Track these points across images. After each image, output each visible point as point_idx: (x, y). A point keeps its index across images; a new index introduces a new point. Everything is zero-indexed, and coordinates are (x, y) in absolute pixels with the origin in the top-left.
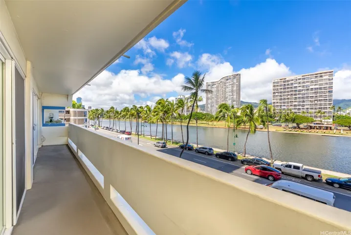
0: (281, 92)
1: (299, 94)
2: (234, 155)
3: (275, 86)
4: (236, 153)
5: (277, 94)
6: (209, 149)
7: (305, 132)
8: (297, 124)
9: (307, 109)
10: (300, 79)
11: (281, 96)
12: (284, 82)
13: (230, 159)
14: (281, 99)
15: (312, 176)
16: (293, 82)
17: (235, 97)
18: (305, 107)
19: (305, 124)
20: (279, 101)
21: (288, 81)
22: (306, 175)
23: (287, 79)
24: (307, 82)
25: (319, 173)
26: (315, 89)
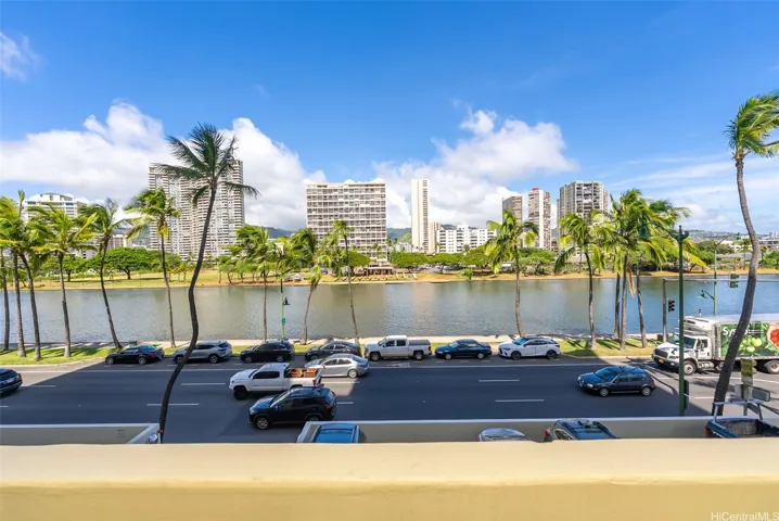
0: (320, 211)
1: (346, 216)
2: (288, 346)
3: (309, 197)
4: (291, 341)
5: (314, 213)
6: (220, 346)
7: (364, 281)
8: (352, 268)
9: (358, 241)
10: (346, 190)
11: (320, 217)
12: (325, 191)
13: (280, 358)
14: (320, 224)
15: (421, 352)
16: (336, 193)
17: (232, 212)
18: (355, 239)
19: (361, 268)
20: (317, 226)
21: (330, 191)
22: (416, 352)
23: (328, 188)
24: (357, 196)
25: (427, 343)
26: (367, 209)
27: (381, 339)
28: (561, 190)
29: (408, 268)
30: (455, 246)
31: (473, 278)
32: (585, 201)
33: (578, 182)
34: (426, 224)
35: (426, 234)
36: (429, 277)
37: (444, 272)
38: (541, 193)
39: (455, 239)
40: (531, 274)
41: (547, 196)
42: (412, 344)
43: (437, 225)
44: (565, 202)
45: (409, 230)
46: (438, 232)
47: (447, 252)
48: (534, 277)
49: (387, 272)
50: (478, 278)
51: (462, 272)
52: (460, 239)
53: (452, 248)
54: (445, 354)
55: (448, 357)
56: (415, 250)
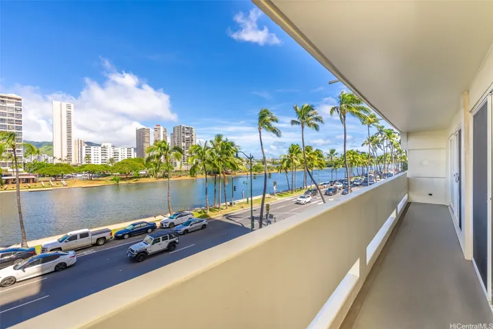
15: (103, 238)
22: (98, 239)
25: (108, 231)
27: (61, 236)
28: (174, 129)
29: (54, 176)
30: (100, 159)
31: (120, 182)
32: (187, 137)
33: (183, 125)
34: (69, 141)
35: (69, 149)
36: (78, 183)
37: (93, 179)
38: (162, 128)
39: (100, 154)
40: (160, 178)
41: (165, 131)
42: (94, 234)
43: (80, 143)
44: (176, 135)
45: (51, 144)
46: (84, 148)
47: (93, 163)
48: (162, 180)
49: (27, 181)
50: (123, 182)
51: (109, 178)
52: (104, 153)
53: (97, 159)
54: (124, 235)
55: (126, 236)
56: (56, 161)
